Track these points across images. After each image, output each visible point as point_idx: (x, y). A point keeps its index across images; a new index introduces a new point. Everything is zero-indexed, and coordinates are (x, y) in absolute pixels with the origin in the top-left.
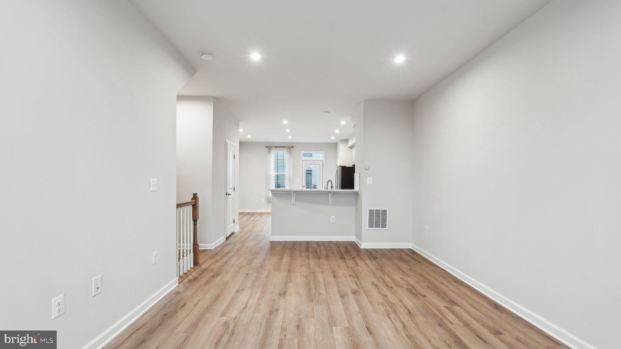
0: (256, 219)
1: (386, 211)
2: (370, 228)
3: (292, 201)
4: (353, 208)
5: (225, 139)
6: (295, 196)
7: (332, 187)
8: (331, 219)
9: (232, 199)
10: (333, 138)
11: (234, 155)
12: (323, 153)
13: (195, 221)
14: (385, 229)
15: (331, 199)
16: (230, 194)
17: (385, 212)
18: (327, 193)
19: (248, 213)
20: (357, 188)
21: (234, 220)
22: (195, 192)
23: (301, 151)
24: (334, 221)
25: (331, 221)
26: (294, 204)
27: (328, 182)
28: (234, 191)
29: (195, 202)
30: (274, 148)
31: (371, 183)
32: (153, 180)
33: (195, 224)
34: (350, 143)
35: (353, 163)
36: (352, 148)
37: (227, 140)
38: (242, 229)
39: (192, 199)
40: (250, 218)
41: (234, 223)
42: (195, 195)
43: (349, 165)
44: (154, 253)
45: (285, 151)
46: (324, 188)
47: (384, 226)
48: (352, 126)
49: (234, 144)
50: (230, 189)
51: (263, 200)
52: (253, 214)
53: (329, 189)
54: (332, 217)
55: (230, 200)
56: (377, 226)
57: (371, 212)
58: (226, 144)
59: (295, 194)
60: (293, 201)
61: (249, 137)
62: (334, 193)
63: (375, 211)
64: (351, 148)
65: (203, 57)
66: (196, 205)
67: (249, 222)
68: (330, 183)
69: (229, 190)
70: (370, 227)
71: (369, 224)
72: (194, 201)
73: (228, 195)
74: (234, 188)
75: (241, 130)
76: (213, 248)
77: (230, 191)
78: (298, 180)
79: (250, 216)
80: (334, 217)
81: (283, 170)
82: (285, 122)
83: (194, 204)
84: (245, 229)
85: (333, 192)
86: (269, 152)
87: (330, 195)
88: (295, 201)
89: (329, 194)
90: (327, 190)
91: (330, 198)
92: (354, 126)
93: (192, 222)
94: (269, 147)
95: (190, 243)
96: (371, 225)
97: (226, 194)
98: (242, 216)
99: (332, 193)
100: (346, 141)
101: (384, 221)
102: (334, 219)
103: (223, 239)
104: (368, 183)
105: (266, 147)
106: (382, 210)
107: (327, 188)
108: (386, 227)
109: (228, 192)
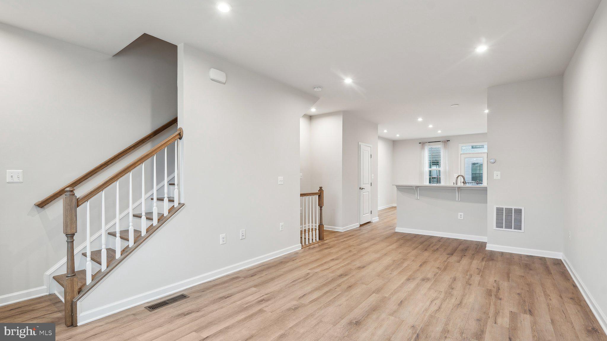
1: (520, 210)
2: (498, 229)
3: (416, 196)
5: (358, 143)
6: (418, 191)
7: (464, 183)
8: (459, 216)
9: (368, 193)
11: (371, 155)
13: (321, 207)
14: (519, 231)
16: (365, 189)
17: (519, 212)
20: (485, 183)
21: (371, 211)
22: (321, 186)
24: (462, 218)
25: (459, 218)
26: (418, 198)
27: (457, 177)
28: (371, 185)
29: (321, 193)
30: (428, 144)
31: (499, 178)
32: (280, 178)
33: (321, 210)
37: (360, 143)
38: (383, 220)
39: (319, 191)
41: (371, 213)
42: (321, 188)
44: (281, 224)
45: (440, 145)
47: (518, 228)
49: (371, 146)
50: (364, 184)
54: (460, 214)
55: (364, 193)
56: (508, 227)
57: (499, 211)
58: (359, 147)
59: (418, 189)
61: (398, 136)
62: (461, 189)
63: (504, 209)
65: (315, 90)
66: (323, 196)
70: (497, 227)
71: (497, 223)
73: (362, 189)
74: (371, 183)
76: (343, 231)
77: (365, 186)
80: (462, 214)
82: (420, 119)
83: (319, 194)
86: (423, 148)
87: (457, 190)
88: (418, 196)
89: (455, 189)
90: (457, 186)
91: (457, 194)
93: (318, 208)
94: (423, 143)
95: (316, 223)
96: (499, 225)
97: (360, 188)
101: (519, 221)
102: (462, 216)
103: (356, 225)
104: (496, 177)
105: (419, 143)
106: (515, 209)
107: (456, 184)
108: (521, 229)
109: (362, 187)
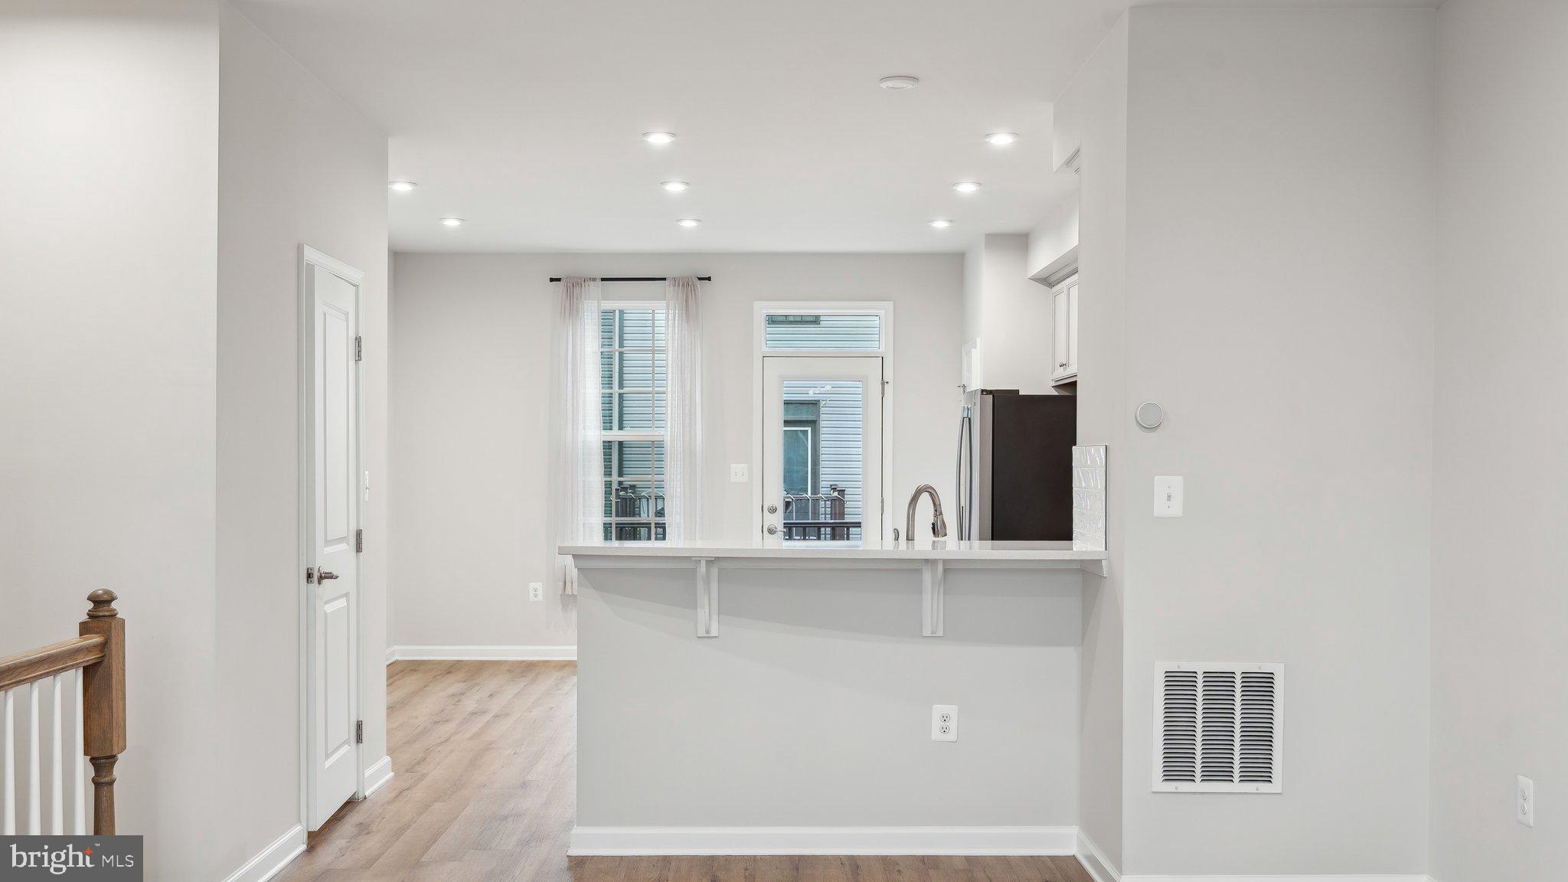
0: (495, 706)
1: (1268, 679)
2: (1172, 786)
3: (702, 614)
4: (1068, 657)
5: (300, 249)
6: (714, 586)
7: (937, 529)
8: (936, 724)
9: (341, 603)
10: (941, 224)
11: (358, 340)
12: (882, 313)
13: (102, 762)
14: (1263, 787)
15: (931, 604)
16: (330, 576)
17: (1261, 686)
18: (909, 569)
19: (451, 668)
20: (1086, 540)
21: (359, 726)
22: (98, 587)
23: (757, 304)
24: (952, 736)
25: (936, 735)
26: (714, 632)
27: (913, 499)
28: (359, 549)
29: (104, 646)
30: (596, 288)
31: (1176, 509)
33: (102, 783)
34: (1043, 258)
35: (1061, 374)
36: (1051, 285)
37: (310, 254)
38: (408, 770)
39: (83, 630)
40: (457, 698)
41: (359, 739)
42: (101, 602)
43: (1039, 384)
45: (663, 303)
46: (889, 536)
47: (1259, 770)
48: (1057, 159)
49: (356, 275)
50: (328, 542)
51: (537, 590)
52: (474, 671)
53: (924, 539)
54: (938, 710)
55: (329, 608)
56: (1217, 771)
57: (1178, 684)
58: (304, 277)
59: (715, 571)
60: (706, 616)
61: (452, 223)
62: (951, 568)
63: (1200, 680)
64: (1048, 280)
66: (110, 667)
67: (450, 727)
68: (925, 501)
69: (329, 550)
70: (1170, 775)
71: (1169, 756)
72: (96, 639)
73: (321, 578)
74: (359, 534)
75: (401, 187)
77: (333, 555)
78: (738, 472)
79: (456, 688)
80: (952, 710)
81: (653, 419)
82: (659, 139)
83: (91, 658)
84: (424, 776)
85: (945, 561)
86: (571, 309)
87: (927, 576)
88: (715, 617)
89: (919, 571)
90: (910, 552)
91: (927, 597)
92: (1069, 162)
93: (82, 771)
94: (571, 281)
96: (1177, 767)
97: (309, 576)
98: (411, 682)
99: (940, 567)
100: (1019, 242)
101: (1261, 737)
102: (953, 724)
103: (291, 843)
104: (1160, 508)
105: (552, 280)
106: (1246, 676)
107: (910, 538)
108: (1268, 780)
109: (322, 564)
